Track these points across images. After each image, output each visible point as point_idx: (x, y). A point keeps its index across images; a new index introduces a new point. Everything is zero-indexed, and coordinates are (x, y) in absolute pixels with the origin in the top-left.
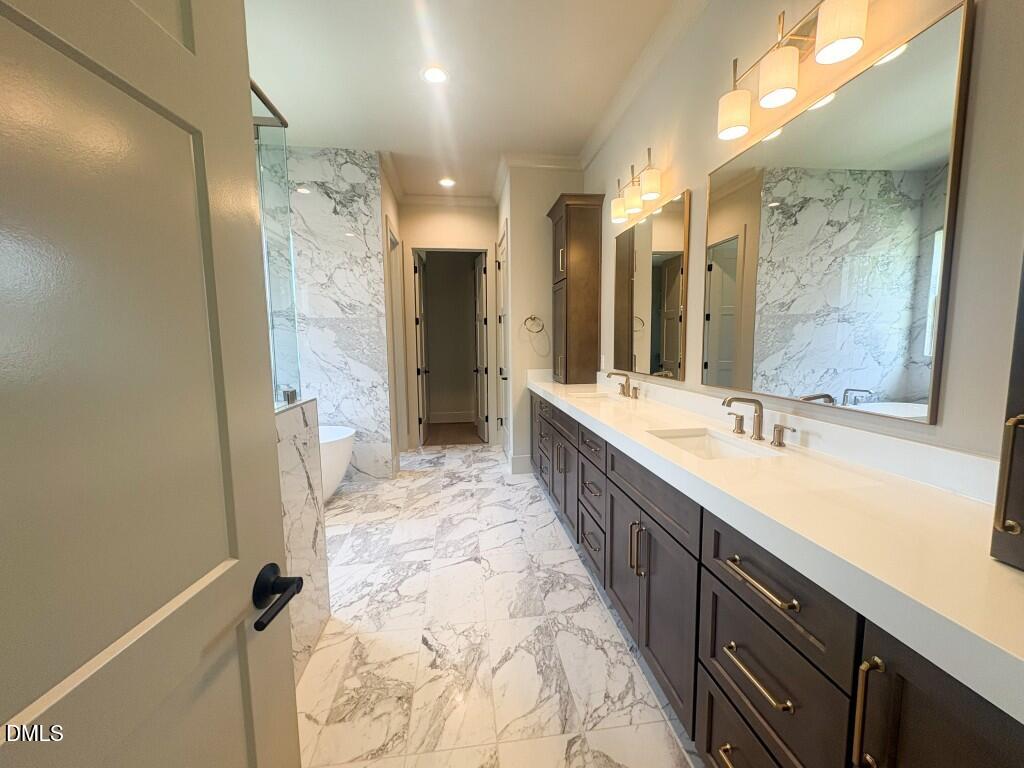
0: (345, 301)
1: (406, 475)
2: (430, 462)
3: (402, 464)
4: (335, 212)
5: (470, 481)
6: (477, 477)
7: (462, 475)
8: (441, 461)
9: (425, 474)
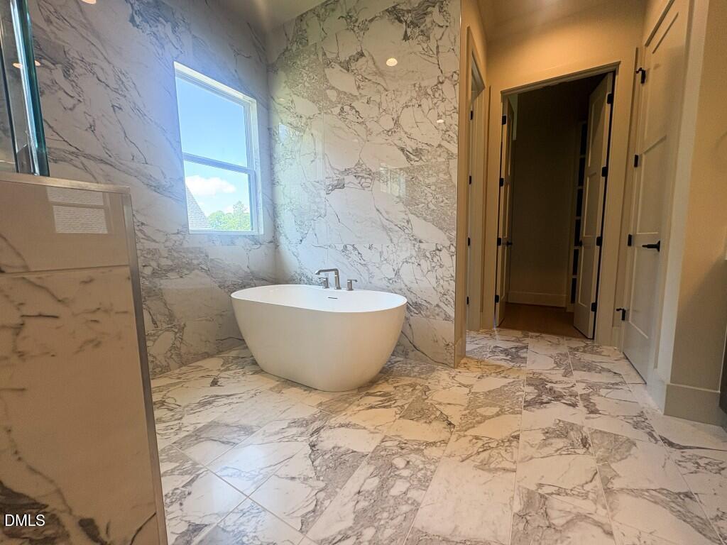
0: (410, 146)
1: (472, 364)
2: (506, 352)
3: (469, 347)
4: (406, 38)
5: (574, 405)
6: (586, 398)
7: (558, 388)
8: (522, 354)
9: (498, 370)
